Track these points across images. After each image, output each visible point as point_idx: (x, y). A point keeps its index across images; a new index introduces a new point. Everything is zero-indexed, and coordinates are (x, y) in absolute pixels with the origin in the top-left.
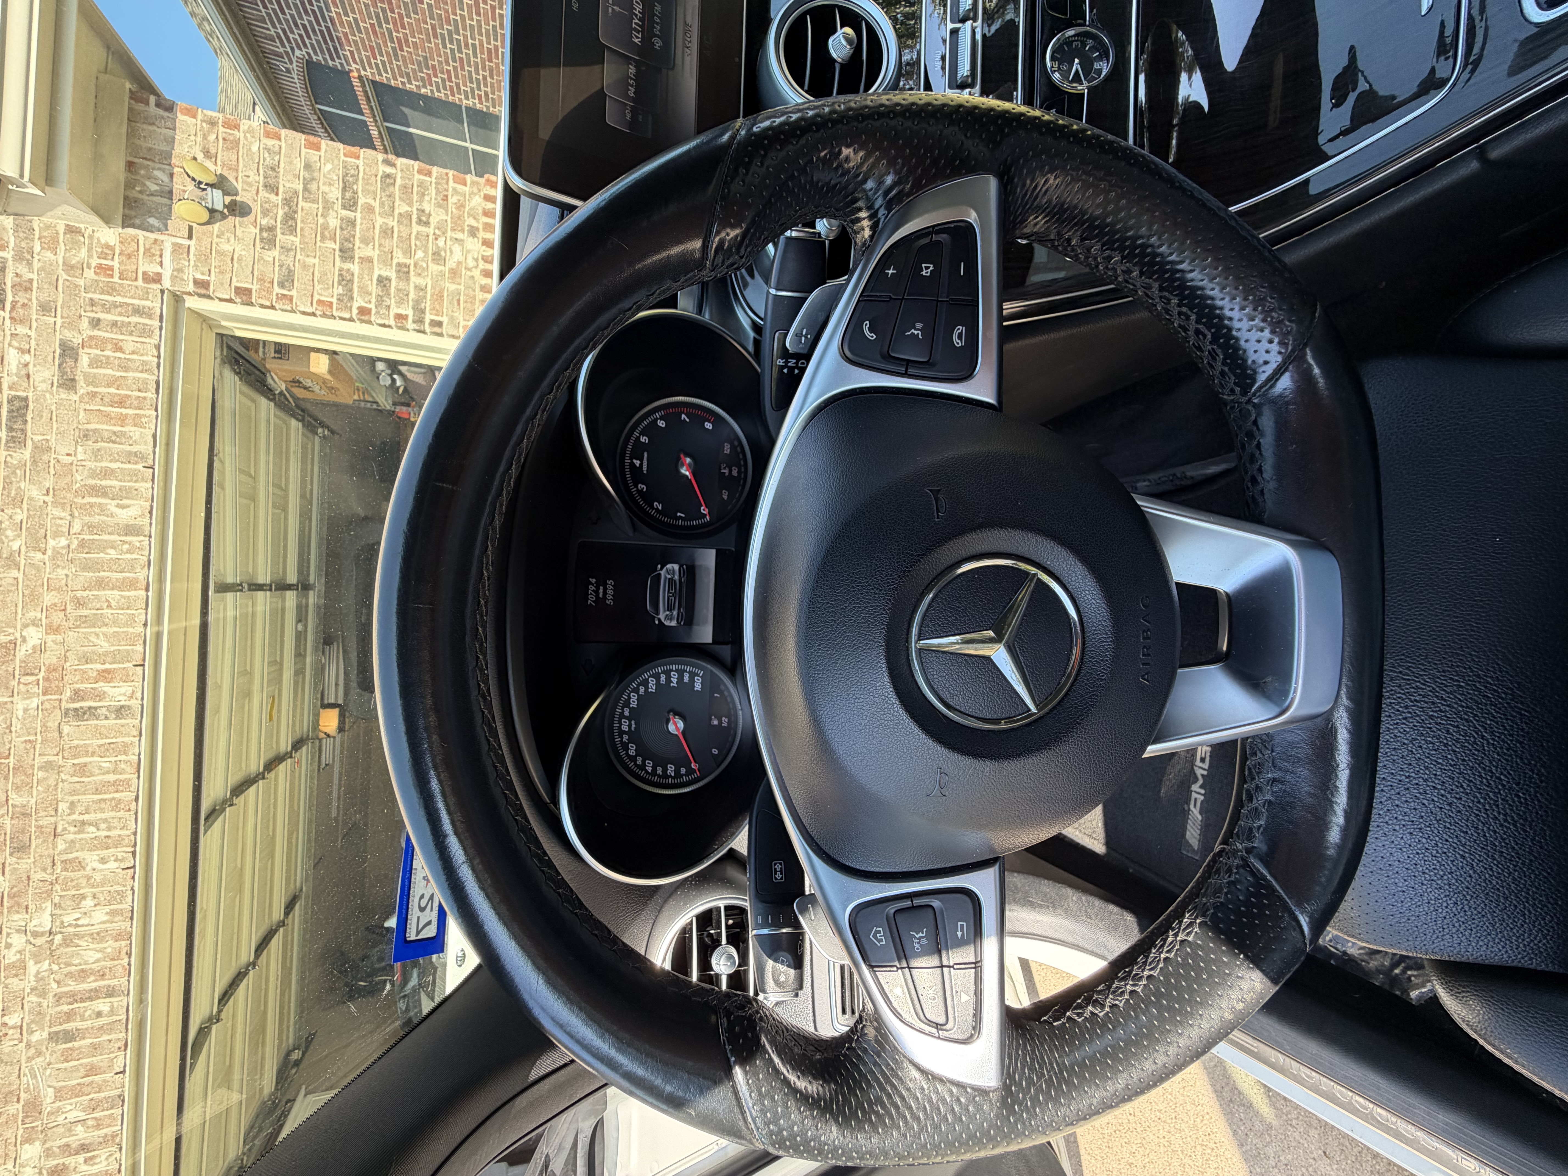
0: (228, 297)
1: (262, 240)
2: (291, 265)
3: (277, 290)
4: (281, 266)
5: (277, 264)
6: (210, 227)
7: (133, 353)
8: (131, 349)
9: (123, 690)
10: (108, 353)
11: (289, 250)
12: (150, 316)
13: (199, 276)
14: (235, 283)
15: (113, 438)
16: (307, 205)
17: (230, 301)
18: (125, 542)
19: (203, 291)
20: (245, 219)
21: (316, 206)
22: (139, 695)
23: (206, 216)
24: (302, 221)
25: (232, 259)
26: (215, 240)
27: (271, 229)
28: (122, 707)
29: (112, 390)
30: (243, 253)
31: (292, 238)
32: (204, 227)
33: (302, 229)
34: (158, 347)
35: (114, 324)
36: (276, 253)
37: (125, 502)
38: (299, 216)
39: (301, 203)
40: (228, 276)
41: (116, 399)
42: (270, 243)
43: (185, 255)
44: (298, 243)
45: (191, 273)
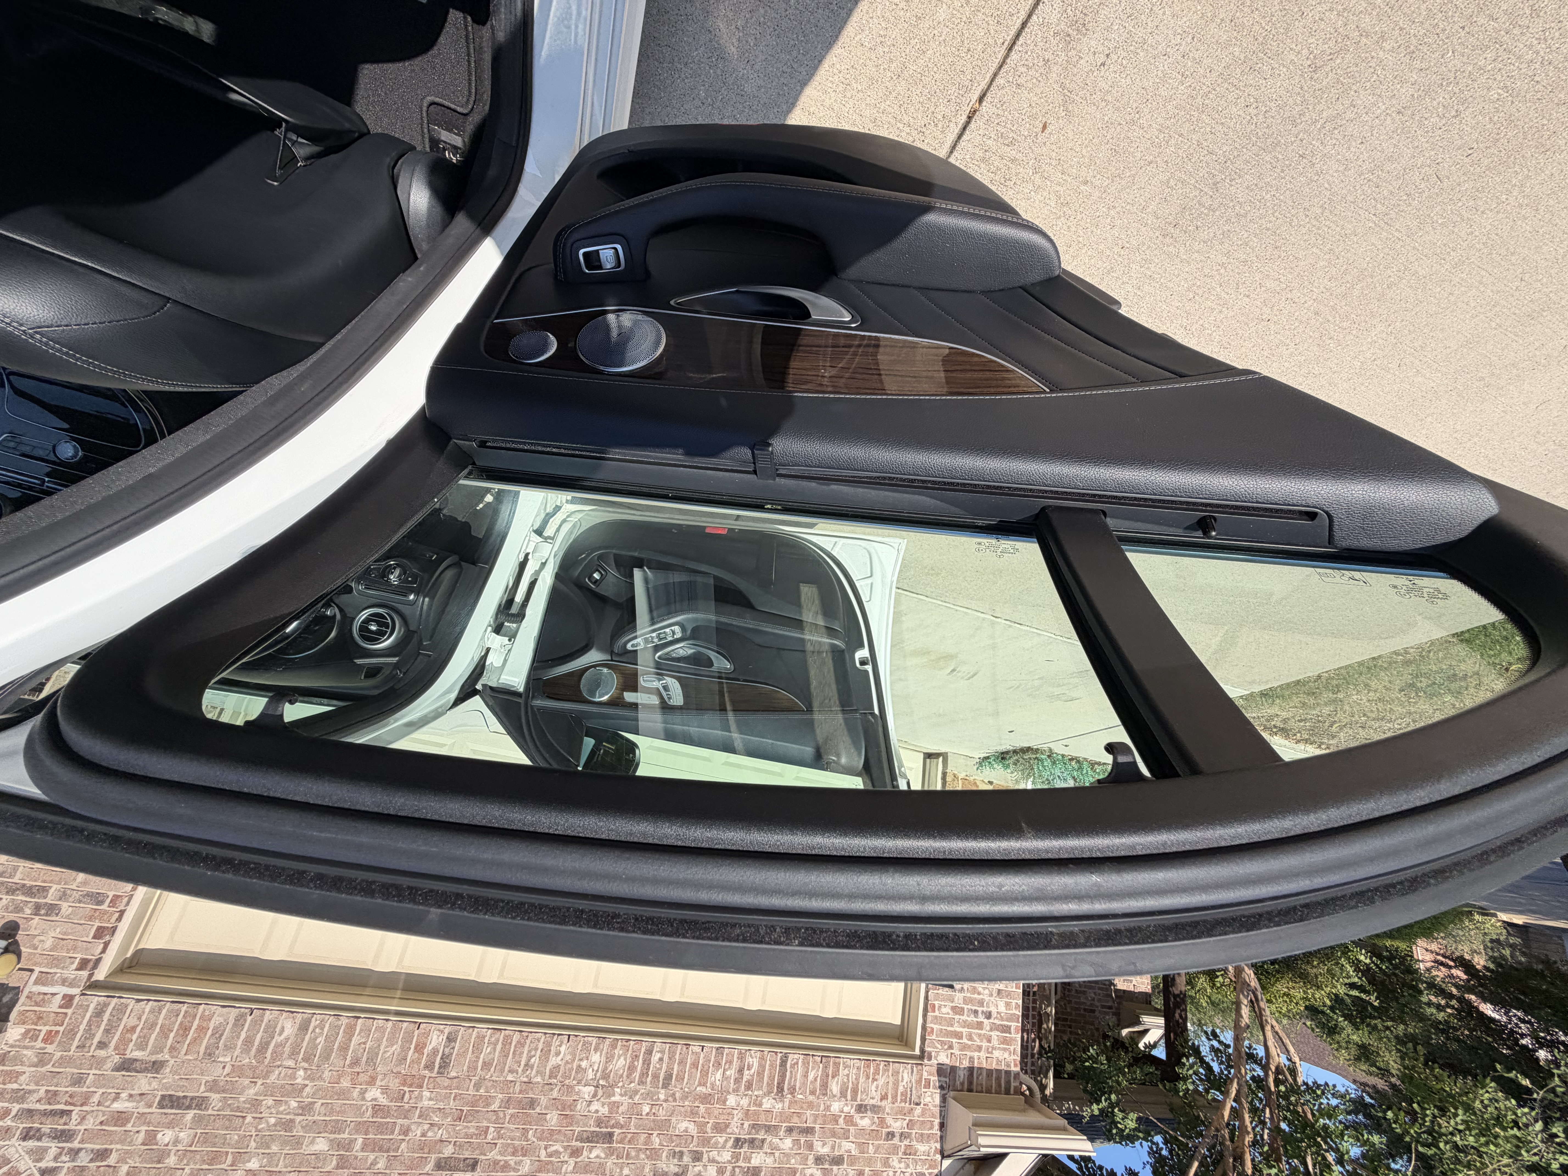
0: (102, 946)
1: (47, 915)
2: (80, 893)
3: (104, 907)
4: (80, 902)
5: (78, 905)
6: (23, 955)
7: (139, 1019)
8: (135, 1019)
9: (435, 1037)
10: (134, 1037)
11: (64, 894)
12: (106, 1005)
13: (74, 966)
14: (90, 939)
15: (217, 1035)
16: (18, 875)
17: (106, 945)
18: (314, 1031)
19: (91, 964)
20: (21, 926)
21: (21, 869)
22: (442, 1027)
23: (12, 957)
24: (35, 881)
25: (62, 939)
26: (39, 951)
27: (37, 908)
28: (448, 1038)
29: (172, 1035)
30: (58, 930)
31: (52, 891)
32: (23, 959)
33: (44, 881)
34: (139, 1001)
35: (107, 1031)
36: (64, 905)
37: (278, 1030)
38: (28, 883)
39: (16, 880)
40: (80, 944)
41: (181, 1032)
42: (52, 909)
43: (49, 976)
44: (59, 887)
45: (71, 972)
